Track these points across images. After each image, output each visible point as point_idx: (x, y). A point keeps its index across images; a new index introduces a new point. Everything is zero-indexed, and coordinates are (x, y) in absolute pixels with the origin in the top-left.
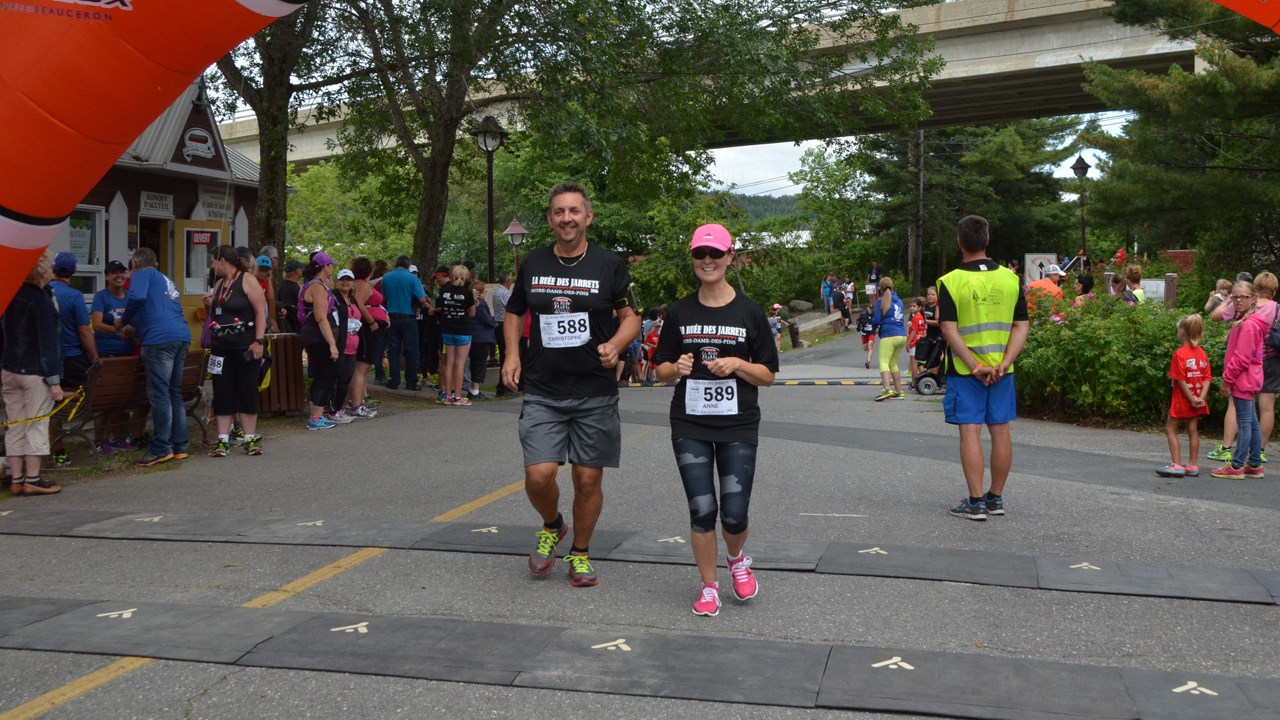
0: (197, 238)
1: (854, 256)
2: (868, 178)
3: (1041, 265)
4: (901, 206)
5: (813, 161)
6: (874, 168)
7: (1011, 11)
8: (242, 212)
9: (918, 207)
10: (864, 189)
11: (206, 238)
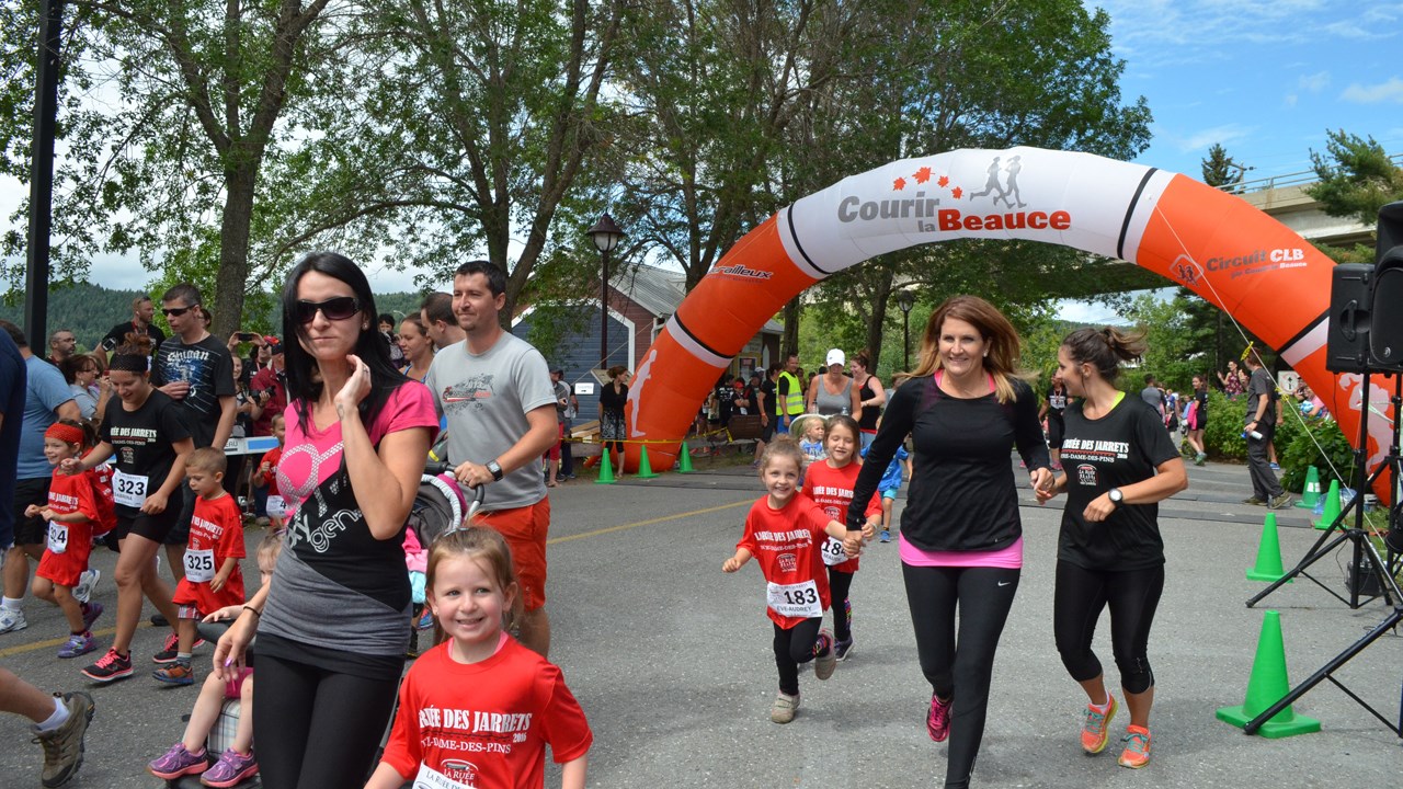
0: (745, 362)
1: (1174, 374)
2: (1185, 316)
3: (1290, 379)
4: (1206, 337)
5: (1144, 304)
6: (1190, 309)
7: (1269, 202)
8: (766, 348)
9: (1218, 338)
10: (1182, 325)
11: (749, 362)
